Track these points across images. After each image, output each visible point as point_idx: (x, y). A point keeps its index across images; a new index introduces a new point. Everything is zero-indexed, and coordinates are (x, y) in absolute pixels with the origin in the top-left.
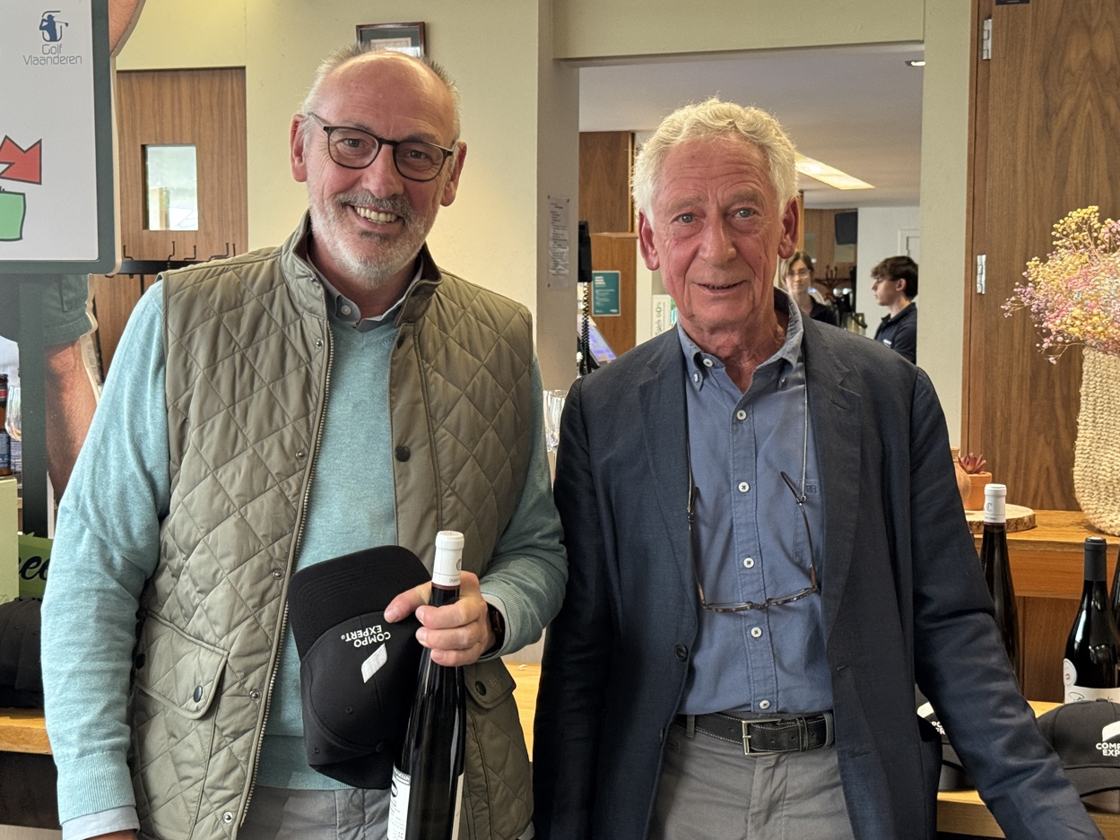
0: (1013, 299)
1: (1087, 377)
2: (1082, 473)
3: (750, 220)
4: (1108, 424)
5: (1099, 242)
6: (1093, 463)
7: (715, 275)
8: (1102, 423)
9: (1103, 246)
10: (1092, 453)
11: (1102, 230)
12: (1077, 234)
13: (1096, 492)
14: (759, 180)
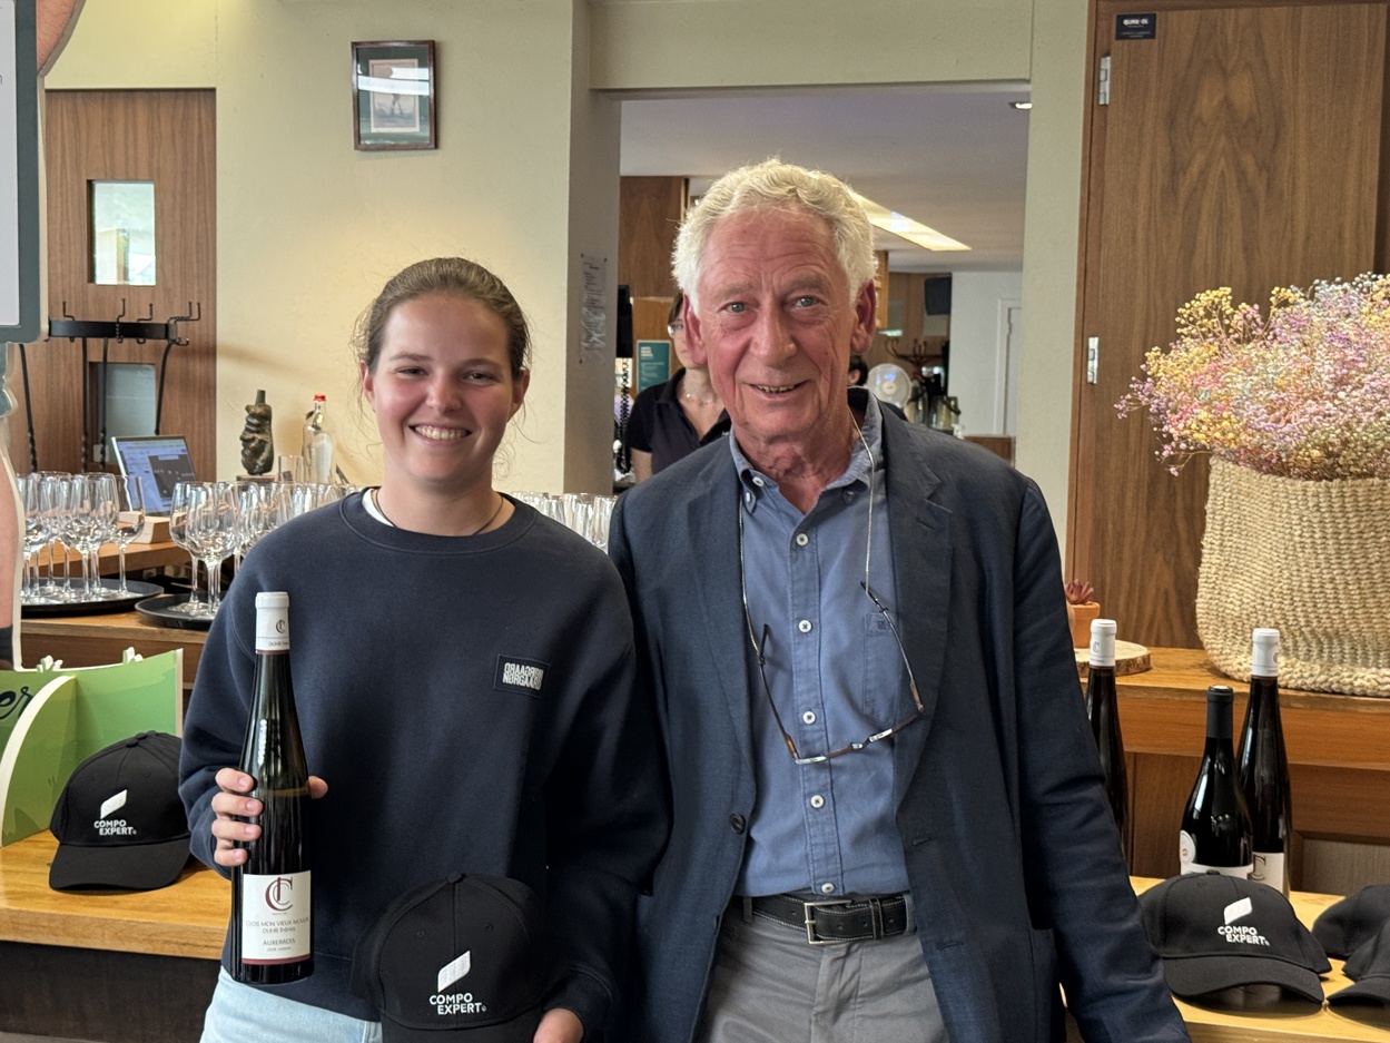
0: (1129, 396)
1: (1213, 491)
2: (1206, 606)
3: (813, 310)
4: (1237, 548)
5: (1231, 331)
6: (1219, 594)
7: (769, 375)
8: (1231, 547)
9: (1236, 336)
10: (1218, 582)
11: (1235, 316)
12: (1206, 320)
13: (1222, 630)
14: (824, 260)
